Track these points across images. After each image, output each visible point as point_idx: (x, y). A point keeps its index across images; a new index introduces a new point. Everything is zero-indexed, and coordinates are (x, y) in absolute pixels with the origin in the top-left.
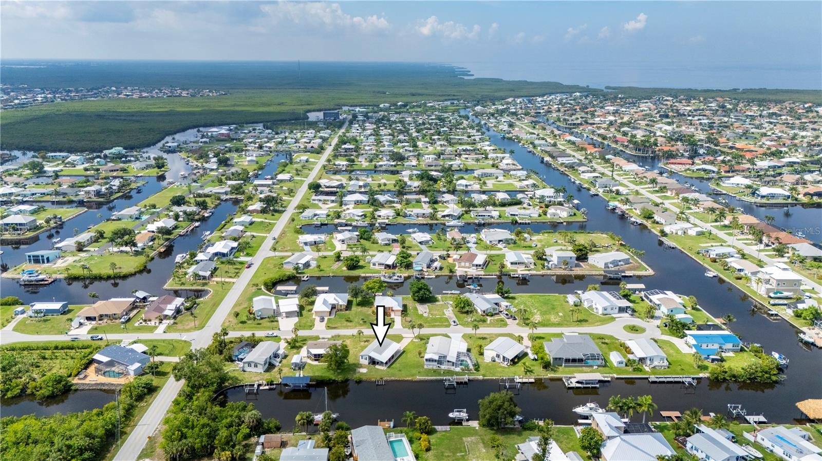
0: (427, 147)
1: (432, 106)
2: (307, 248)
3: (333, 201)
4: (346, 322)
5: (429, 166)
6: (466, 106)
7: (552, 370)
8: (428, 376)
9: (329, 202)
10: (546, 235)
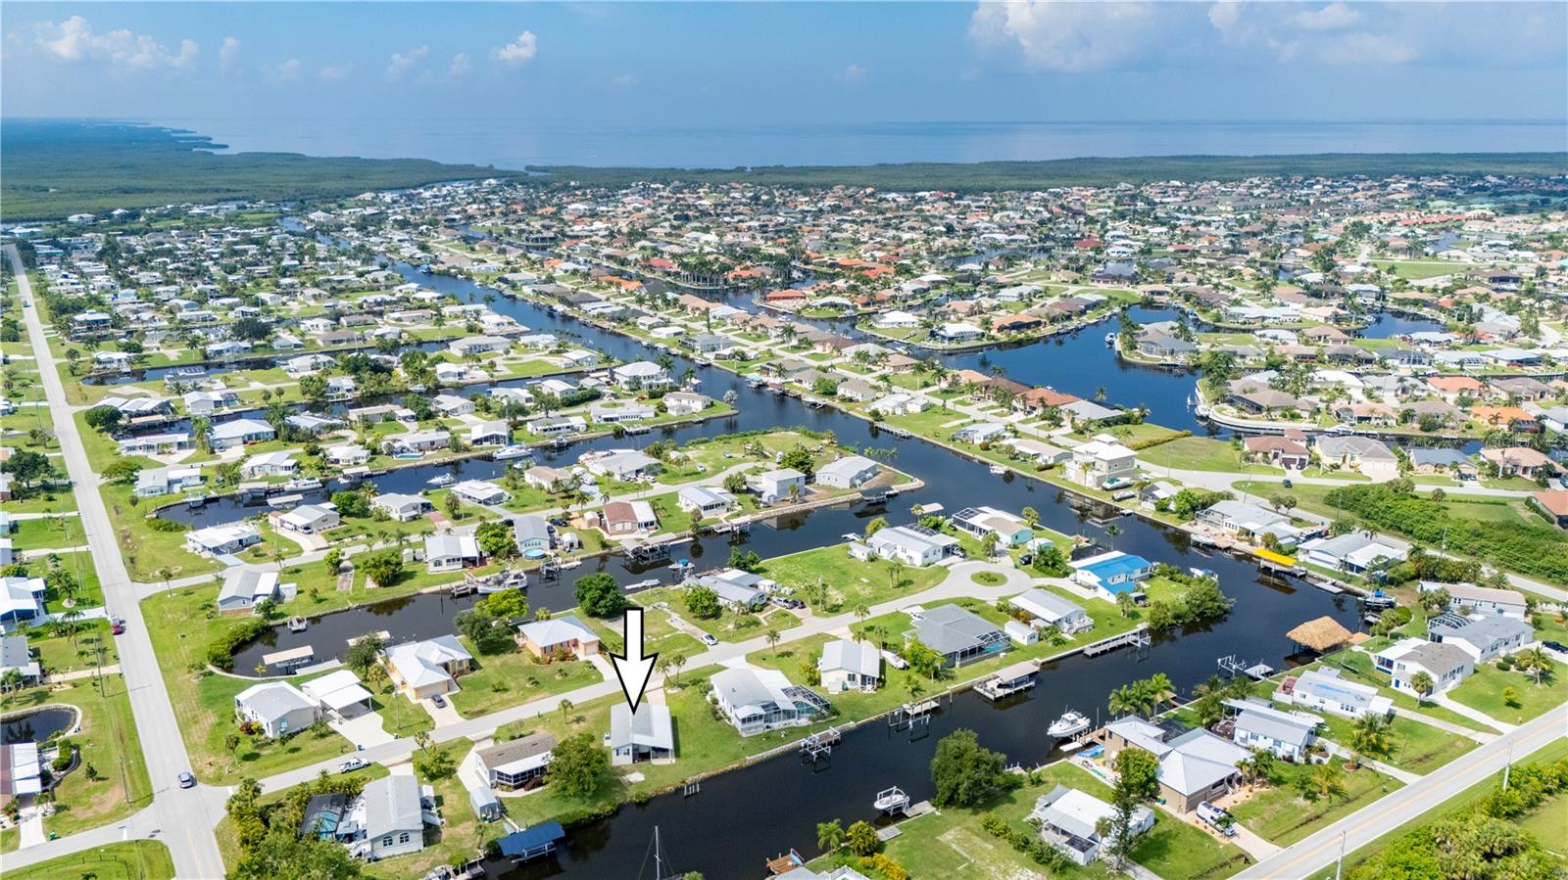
0: (284, 304)
1: (202, 216)
2: (227, 558)
3: (181, 445)
4: (497, 695)
5: (334, 342)
6: (282, 212)
7: (948, 677)
8: (762, 750)
9: (174, 449)
10: (702, 447)
